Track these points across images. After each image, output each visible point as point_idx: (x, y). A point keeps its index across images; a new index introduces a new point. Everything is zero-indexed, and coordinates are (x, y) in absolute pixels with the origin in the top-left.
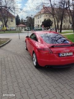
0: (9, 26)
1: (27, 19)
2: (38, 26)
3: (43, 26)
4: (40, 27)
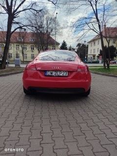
1: (77, 48)
2: (94, 56)
3: (101, 57)
4: (96, 58)
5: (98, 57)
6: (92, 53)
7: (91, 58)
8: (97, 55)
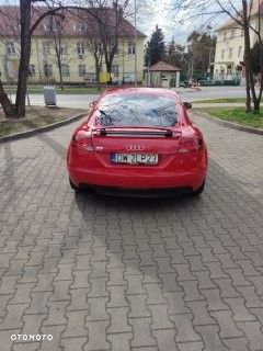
0: (120, 69)
1: (190, 43)
2: (229, 67)
5: (239, 68)
6: (226, 60)
7: (223, 71)
8: (237, 63)
